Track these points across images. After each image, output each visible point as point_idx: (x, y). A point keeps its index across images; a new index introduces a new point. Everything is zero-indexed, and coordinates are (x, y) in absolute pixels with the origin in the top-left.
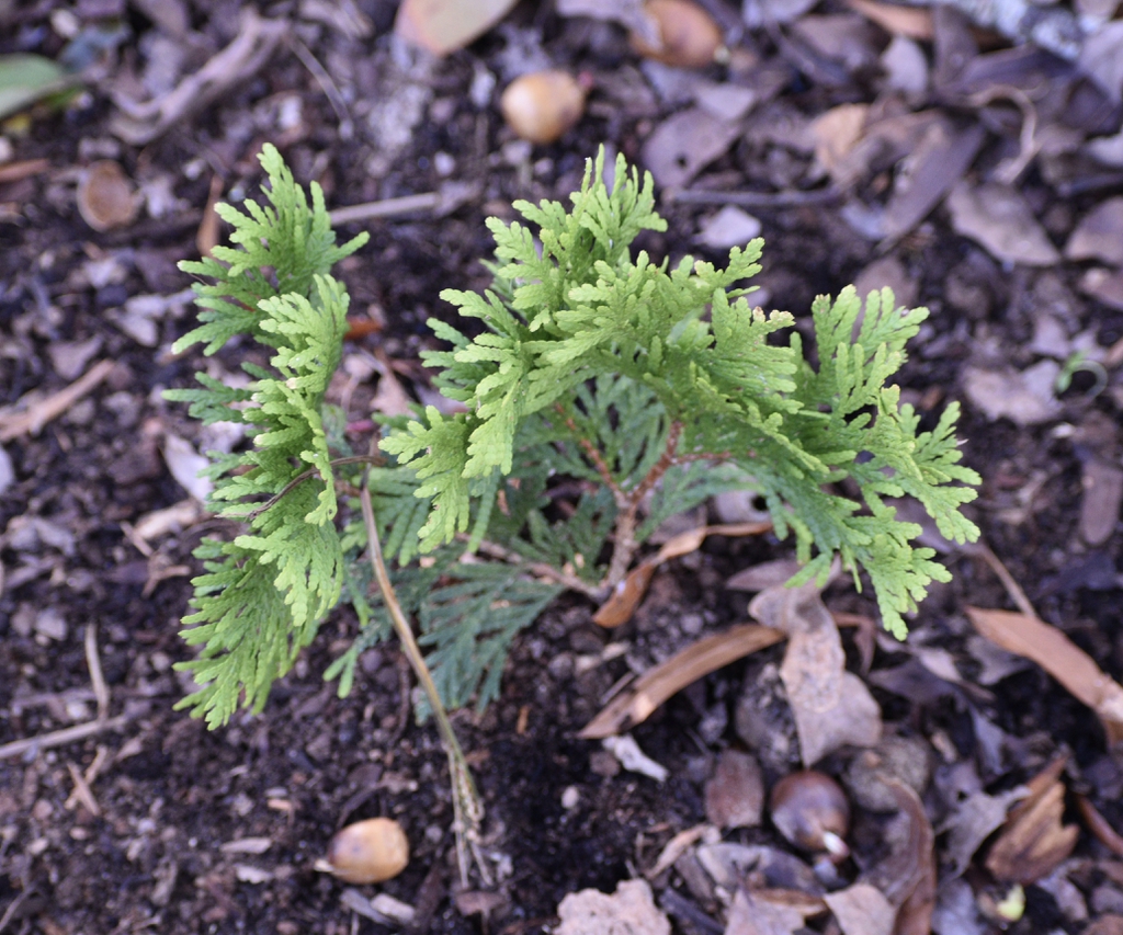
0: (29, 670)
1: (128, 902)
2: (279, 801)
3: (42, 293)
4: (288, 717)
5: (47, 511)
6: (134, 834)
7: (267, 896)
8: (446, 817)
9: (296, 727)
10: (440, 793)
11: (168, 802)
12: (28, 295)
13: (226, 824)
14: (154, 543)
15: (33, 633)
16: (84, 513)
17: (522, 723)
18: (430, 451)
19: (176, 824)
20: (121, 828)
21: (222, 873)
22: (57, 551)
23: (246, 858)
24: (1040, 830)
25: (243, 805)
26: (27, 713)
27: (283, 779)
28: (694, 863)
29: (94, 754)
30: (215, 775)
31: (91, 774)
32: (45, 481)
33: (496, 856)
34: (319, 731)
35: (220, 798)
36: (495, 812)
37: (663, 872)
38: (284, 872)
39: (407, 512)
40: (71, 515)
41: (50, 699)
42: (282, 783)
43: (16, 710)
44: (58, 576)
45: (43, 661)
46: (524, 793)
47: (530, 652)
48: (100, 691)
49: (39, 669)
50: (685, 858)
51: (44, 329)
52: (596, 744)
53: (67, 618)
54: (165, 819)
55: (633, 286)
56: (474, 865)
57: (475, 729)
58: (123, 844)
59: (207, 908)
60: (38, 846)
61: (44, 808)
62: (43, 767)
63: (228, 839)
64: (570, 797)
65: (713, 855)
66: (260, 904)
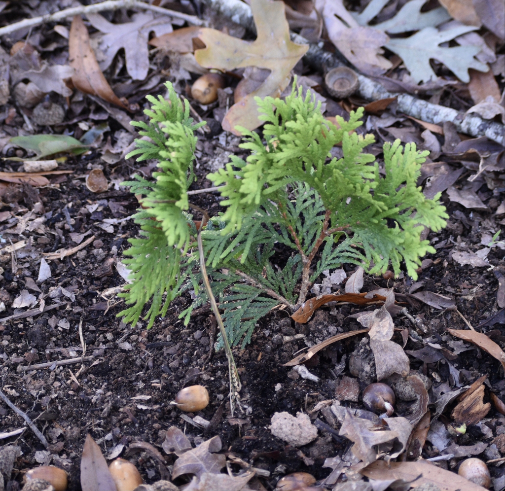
0: (54, 339)
1: (90, 416)
2: (155, 383)
3: (68, 214)
4: (162, 354)
5: (64, 286)
6: (94, 393)
7: (149, 415)
8: (226, 391)
9: (165, 358)
10: (224, 383)
11: (109, 384)
12: (62, 215)
13: (133, 391)
14: (109, 297)
15: (56, 327)
16: (80, 287)
17: (260, 357)
18: (227, 184)
19: (112, 391)
20: (89, 391)
21: (131, 406)
22: (69, 300)
23: (141, 402)
24: (475, 403)
25: (141, 385)
26: (51, 354)
27: (158, 377)
28: (329, 411)
29: (79, 368)
30: (130, 374)
31: (77, 374)
32: (65, 276)
33: (246, 406)
34: (174, 359)
35: (131, 382)
36: (246, 390)
37: (316, 412)
38: (156, 407)
39: (216, 246)
40: (75, 287)
41: (62, 349)
42: (158, 378)
43: (48, 352)
44: (68, 307)
45: (60, 336)
46: (259, 383)
47: (264, 334)
48: (83, 346)
49: (58, 339)
50: (325, 409)
51: (67, 227)
52: (290, 368)
53: (71, 322)
54: (108, 389)
55: (311, 127)
56: (237, 409)
57: (240, 358)
58: (90, 397)
59: (124, 418)
60: (54, 396)
61: (57, 384)
62: (58, 371)
63: (135, 396)
64: (278, 387)
65: (337, 409)
66: (146, 418)
